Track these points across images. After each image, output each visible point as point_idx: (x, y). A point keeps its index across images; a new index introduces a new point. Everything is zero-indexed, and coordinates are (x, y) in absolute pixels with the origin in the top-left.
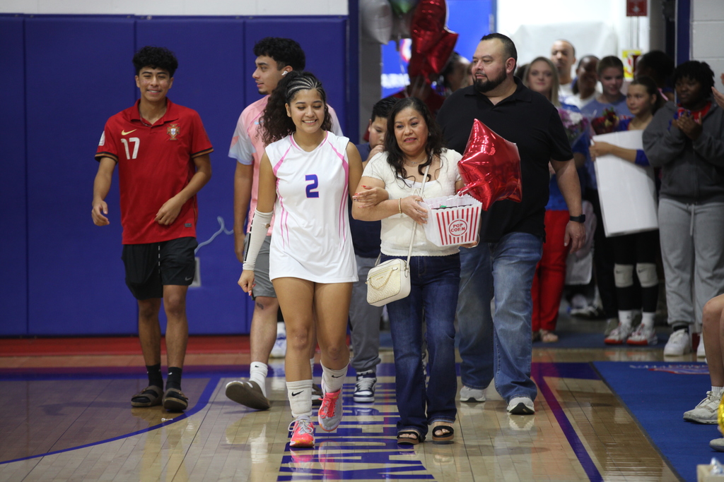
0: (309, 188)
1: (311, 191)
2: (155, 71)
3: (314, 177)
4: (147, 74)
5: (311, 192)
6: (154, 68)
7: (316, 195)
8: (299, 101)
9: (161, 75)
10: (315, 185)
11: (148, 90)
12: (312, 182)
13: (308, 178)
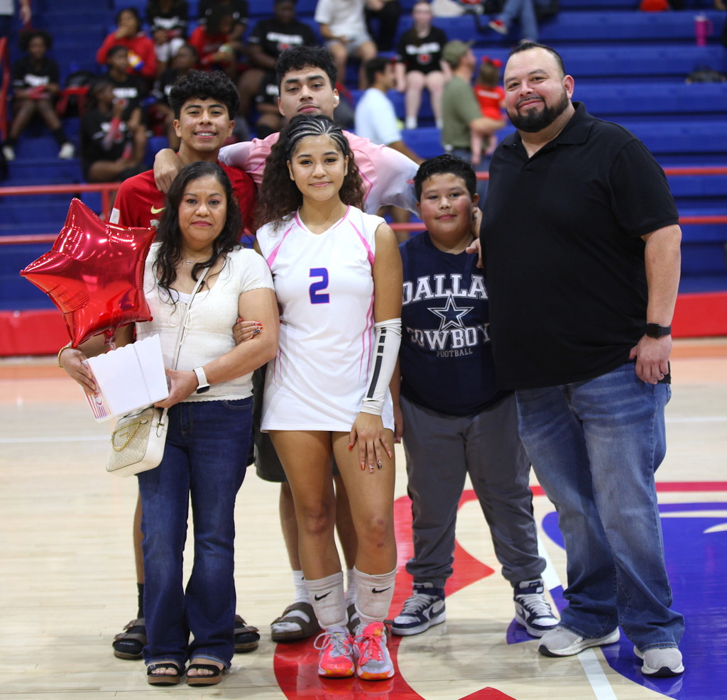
0: (314, 288)
1: (318, 292)
2: (205, 104)
3: (323, 272)
4: (193, 110)
5: (318, 295)
6: (203, 99)
7: (325, 299)
8: (302, 153)
9: (217, 109)
10: (324, 284)
11: (195, 134)
12: (319, 279)
13: (314, 272)
